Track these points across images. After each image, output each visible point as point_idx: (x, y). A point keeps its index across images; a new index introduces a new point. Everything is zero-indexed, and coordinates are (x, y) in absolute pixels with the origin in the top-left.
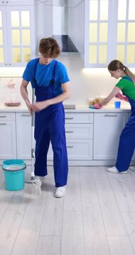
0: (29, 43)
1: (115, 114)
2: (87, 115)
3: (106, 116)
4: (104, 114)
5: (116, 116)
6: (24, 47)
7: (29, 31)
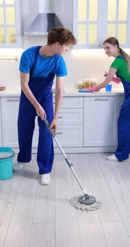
0: (14, 23)
1: (106, 98)
2: (76, 99)
3: (96, 99)
4: (95, 98)
5: (107, 100)
6: (9, 26)
7: (13, 8)
